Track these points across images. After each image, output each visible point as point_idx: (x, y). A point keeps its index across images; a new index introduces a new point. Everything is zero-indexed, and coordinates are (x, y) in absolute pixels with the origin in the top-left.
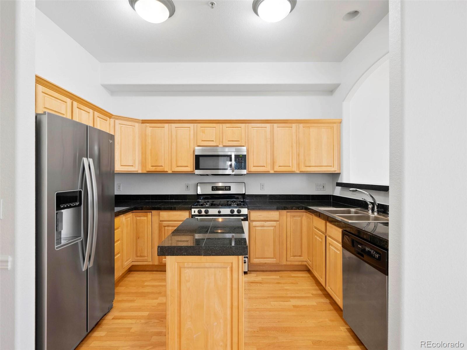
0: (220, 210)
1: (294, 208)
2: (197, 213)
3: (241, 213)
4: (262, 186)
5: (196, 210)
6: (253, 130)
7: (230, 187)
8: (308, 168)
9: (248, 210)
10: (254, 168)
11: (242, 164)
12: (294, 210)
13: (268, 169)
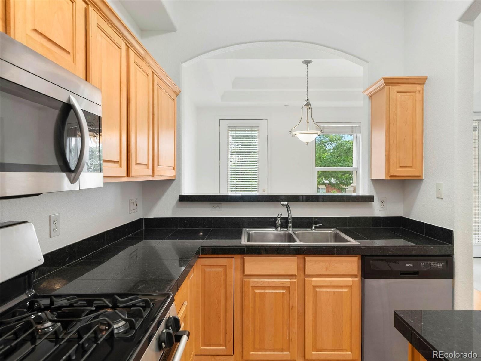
4: (54, 225)
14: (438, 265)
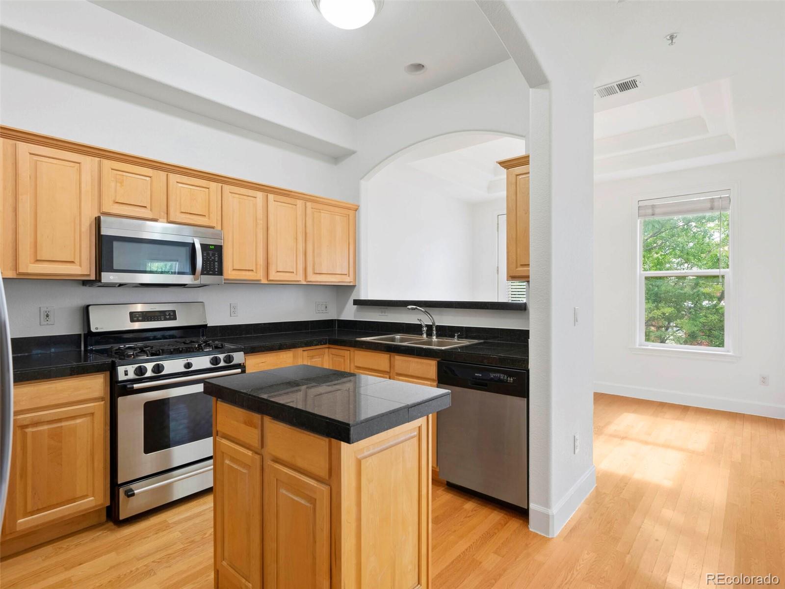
0: (188, 361)
1: (315, 342)
2: (131, 375)
3: (235, 362)
4: (233, 309)
5: (131, 369)
6: (233, 198)
7: (174, 312)
8: (318, 276)
9: (245, 354)
10: (234, 272)
11: (214, 263)
12: (315, 345)
13: (260, 276)
14: (509, 379)
